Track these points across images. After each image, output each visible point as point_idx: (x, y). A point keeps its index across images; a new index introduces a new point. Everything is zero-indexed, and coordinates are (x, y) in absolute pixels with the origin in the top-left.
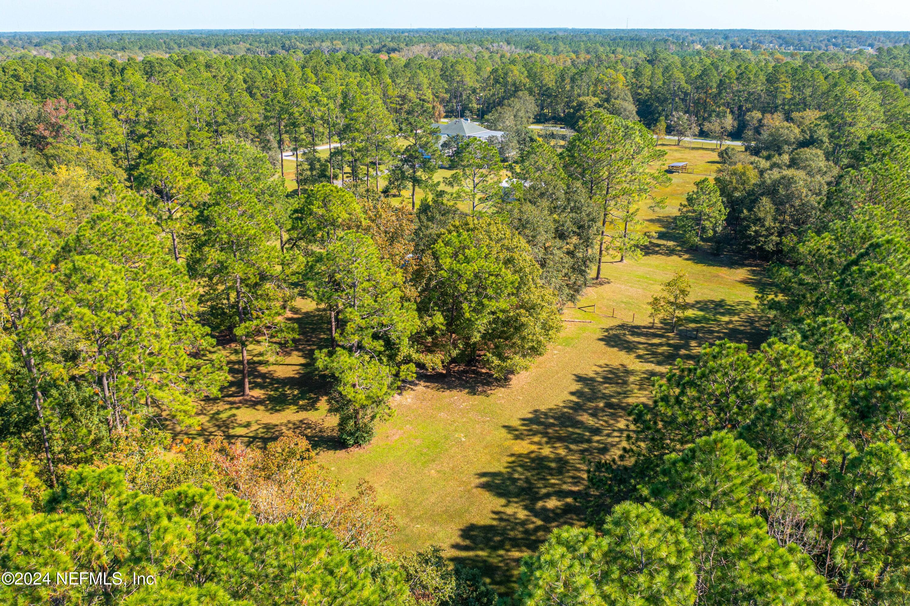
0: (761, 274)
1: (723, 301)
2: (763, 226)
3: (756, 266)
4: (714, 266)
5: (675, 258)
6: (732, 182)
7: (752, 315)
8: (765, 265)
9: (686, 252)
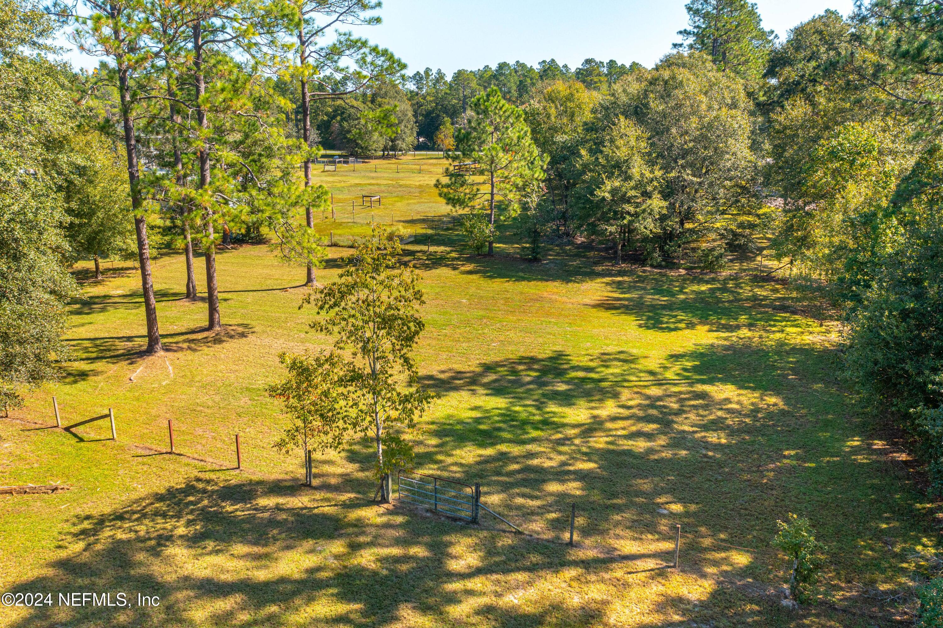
0: (635, 288)
1: (559, 357)
2: (628, 178)
3: (621, 273)
4: (529, 280)
5: (443, 272)
6: (548, 116)
7: (655, 391)
8: (639, 271)
9: (469, 260)
